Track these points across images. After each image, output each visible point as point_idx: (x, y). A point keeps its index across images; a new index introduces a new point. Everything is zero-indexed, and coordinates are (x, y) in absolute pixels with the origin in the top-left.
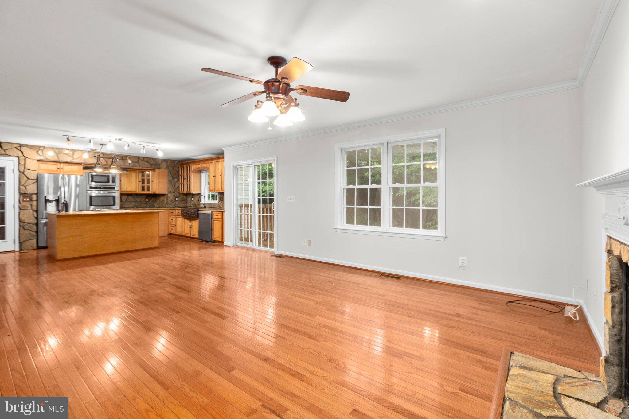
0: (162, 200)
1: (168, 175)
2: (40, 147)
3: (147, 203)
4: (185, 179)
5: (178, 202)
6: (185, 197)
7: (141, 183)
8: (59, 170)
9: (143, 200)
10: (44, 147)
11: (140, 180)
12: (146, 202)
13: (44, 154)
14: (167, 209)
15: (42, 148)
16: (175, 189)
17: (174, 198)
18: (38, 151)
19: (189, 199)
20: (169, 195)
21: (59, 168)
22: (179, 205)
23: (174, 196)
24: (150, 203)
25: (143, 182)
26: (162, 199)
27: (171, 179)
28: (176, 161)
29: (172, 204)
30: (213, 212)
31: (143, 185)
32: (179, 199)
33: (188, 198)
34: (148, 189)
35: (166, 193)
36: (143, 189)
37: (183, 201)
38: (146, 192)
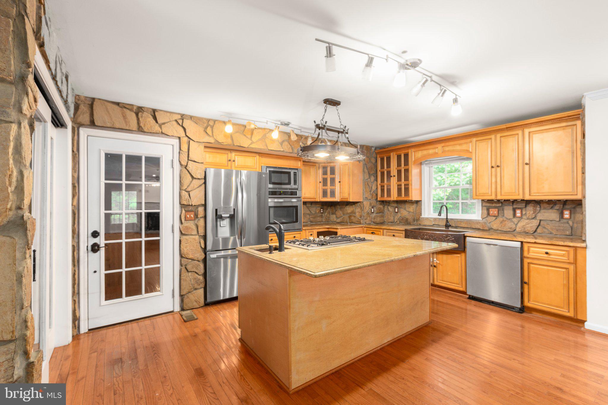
0: (349, 211)
1: (364, 171)
2: (209, 120)
3: (322, 216)
4: (394, 176)
5: (374, 215)
6: (381, 206)
7: (321, 184)
8: (229, 162)
9: (318, 211)
10: (215, 121)
11: (321, 180)
12: (320, 214)
13: (214, 134)
14: (362, 227)
15: (211, 123)
16: (372, 193)
17: (370, 207)
18: (206, 128)
19: (389, 210)
20: (365, 203)
21: (230, 161)
22: (376, 220)
23: (371, 204)
24: (326, 216)
25: (325, 181)
26: (349, 209)
27: (367, 176)
28: (373, 148)
29: (368, 218)
30: (526, 246)
31: (325, 188)
32: (375, 209)
33: (385, 209)
34: (333, 194)
35: (361, 200)
36: (325, 193)
37: (380, 213)
38: (329, 199)
